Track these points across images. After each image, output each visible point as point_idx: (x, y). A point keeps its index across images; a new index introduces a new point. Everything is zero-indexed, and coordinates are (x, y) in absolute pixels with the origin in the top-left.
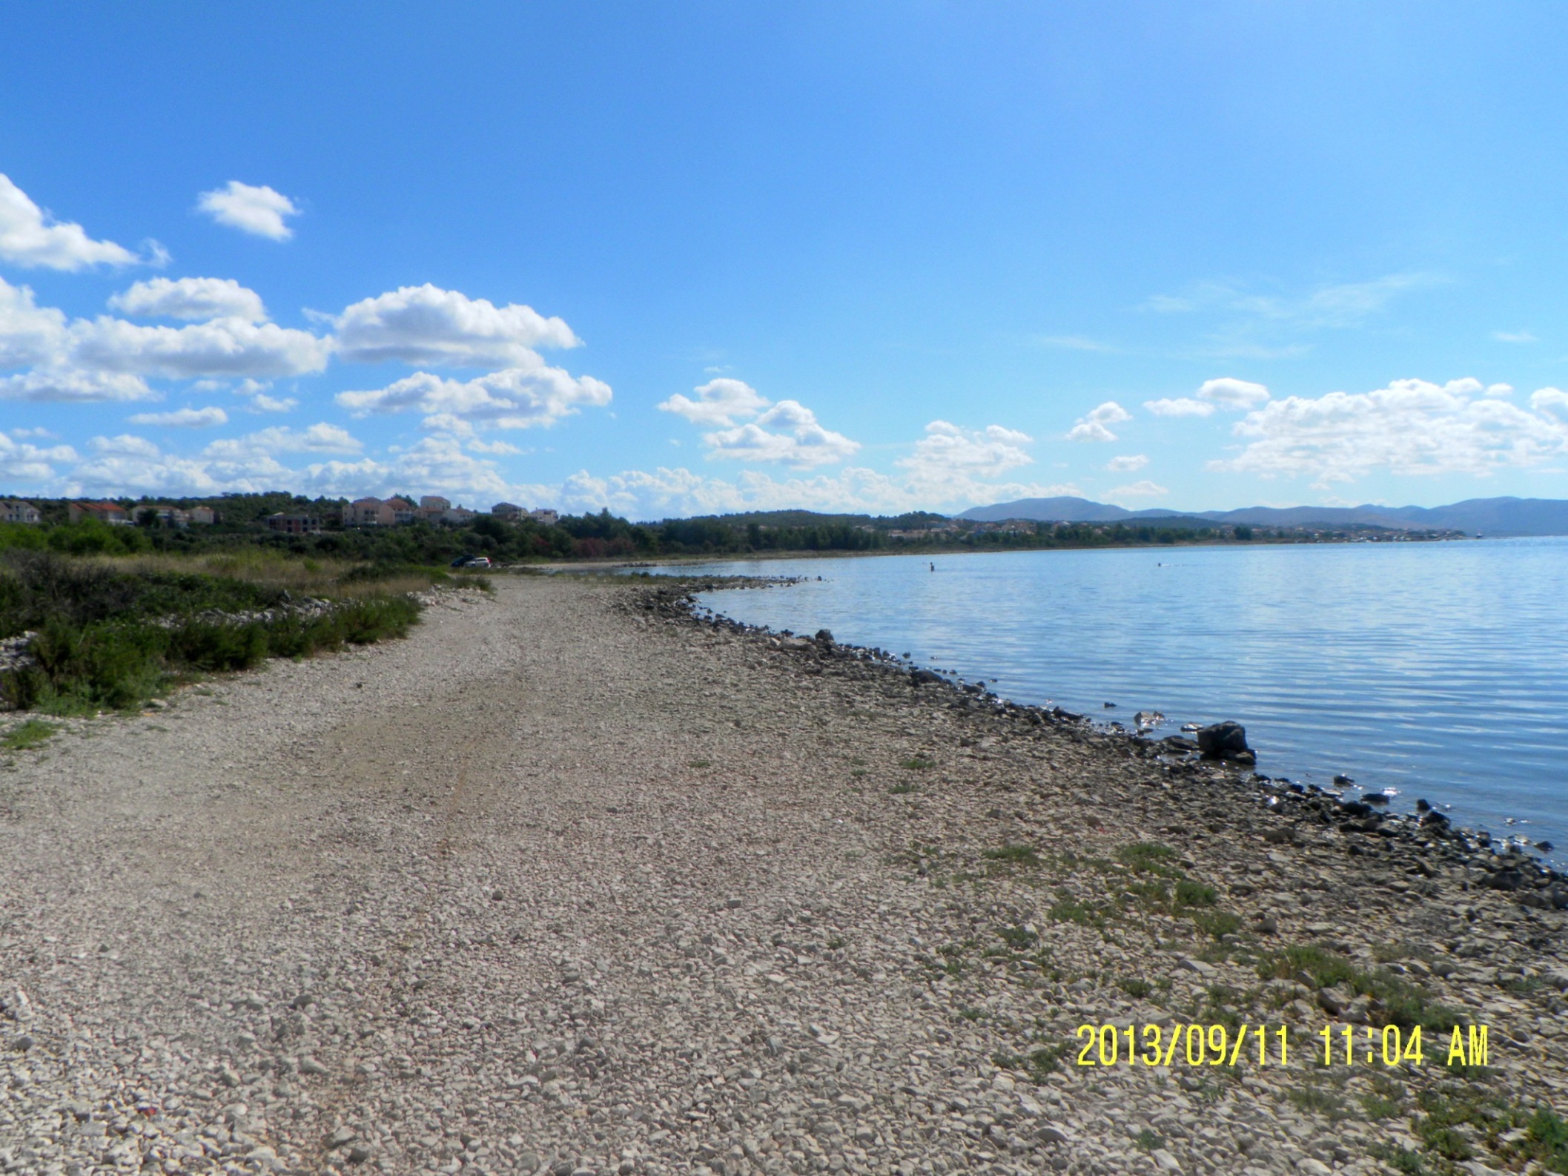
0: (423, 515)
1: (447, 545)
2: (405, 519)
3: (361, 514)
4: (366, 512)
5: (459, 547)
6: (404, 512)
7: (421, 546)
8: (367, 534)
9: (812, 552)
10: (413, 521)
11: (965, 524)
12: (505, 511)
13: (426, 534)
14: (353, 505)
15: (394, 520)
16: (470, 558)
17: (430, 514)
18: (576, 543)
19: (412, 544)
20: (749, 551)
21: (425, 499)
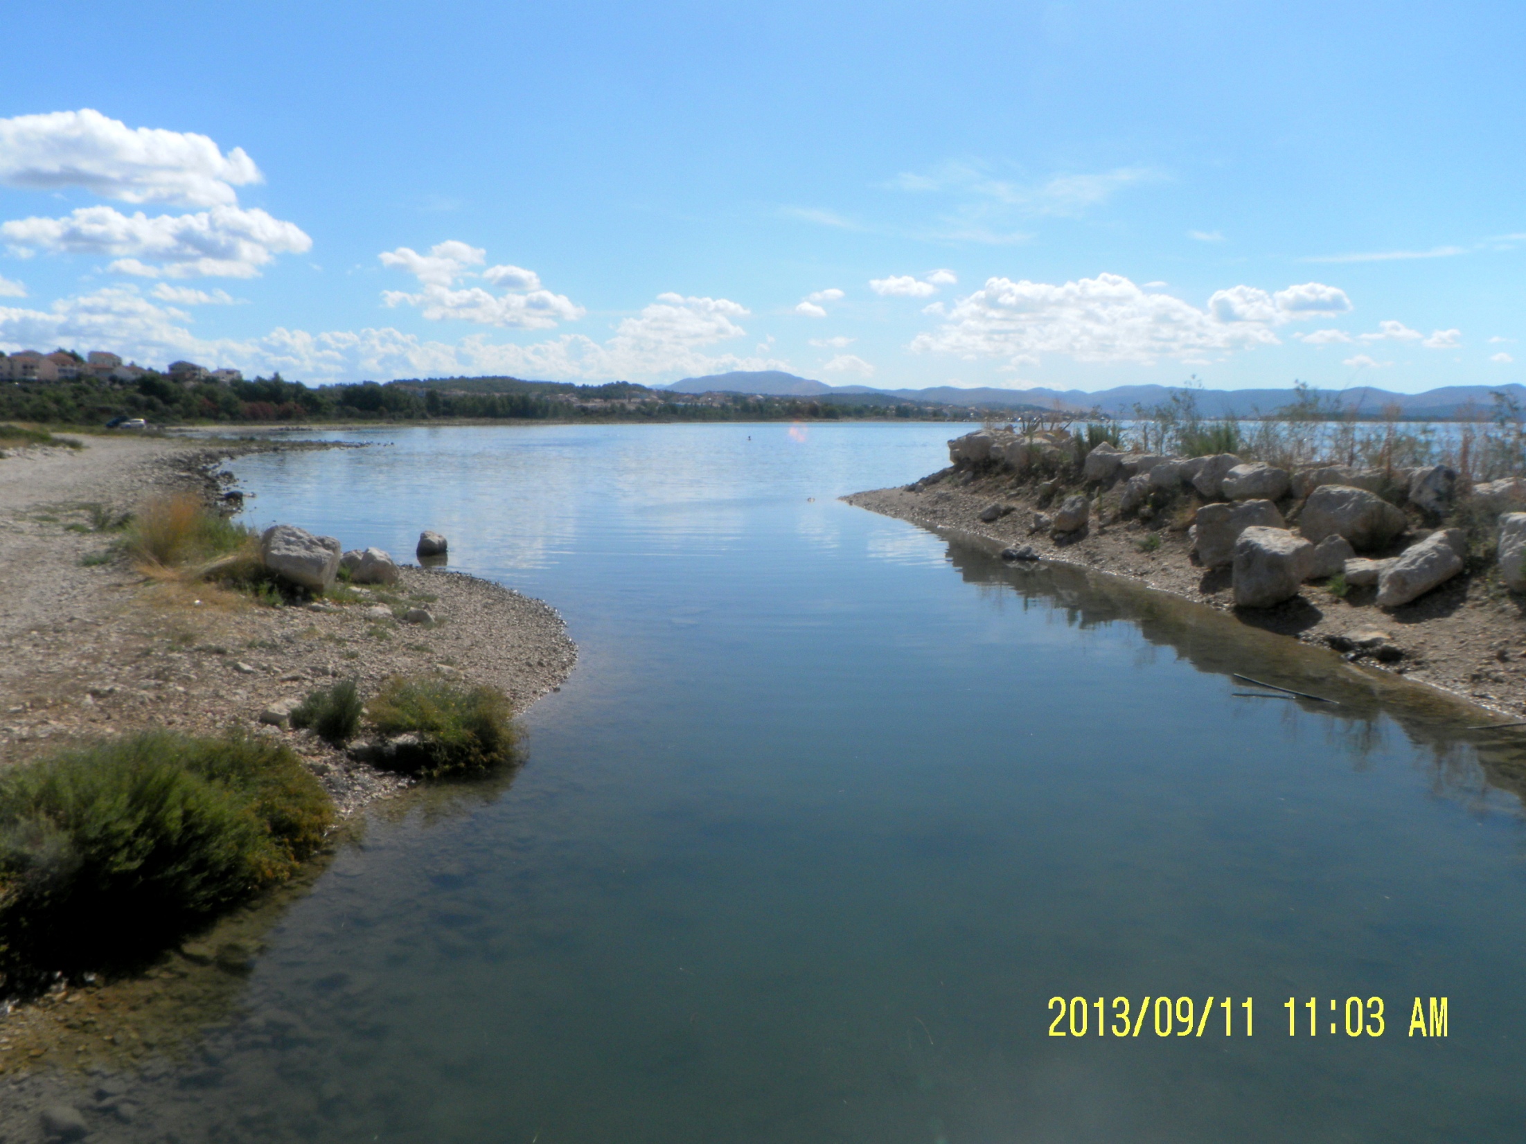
0: (90, 372)
1: (109, 405)
2: (69, 375)
3: (18, 368)
4: (25, 367)
5: (119, 407)
6: (68, 367)
7: (80, 406)
8: (26, 390)
9: (489, 420)
10: (78, 378)
11: (667, 394)
12: (182, 371)
13: (87, 392)
14: (9, 359)
15: (57, 375)
16: (125, 419)
17: (98, 370)
18: (244, 406)
19: (71, 403)
20: (424, 417)
21: (93, 355)
